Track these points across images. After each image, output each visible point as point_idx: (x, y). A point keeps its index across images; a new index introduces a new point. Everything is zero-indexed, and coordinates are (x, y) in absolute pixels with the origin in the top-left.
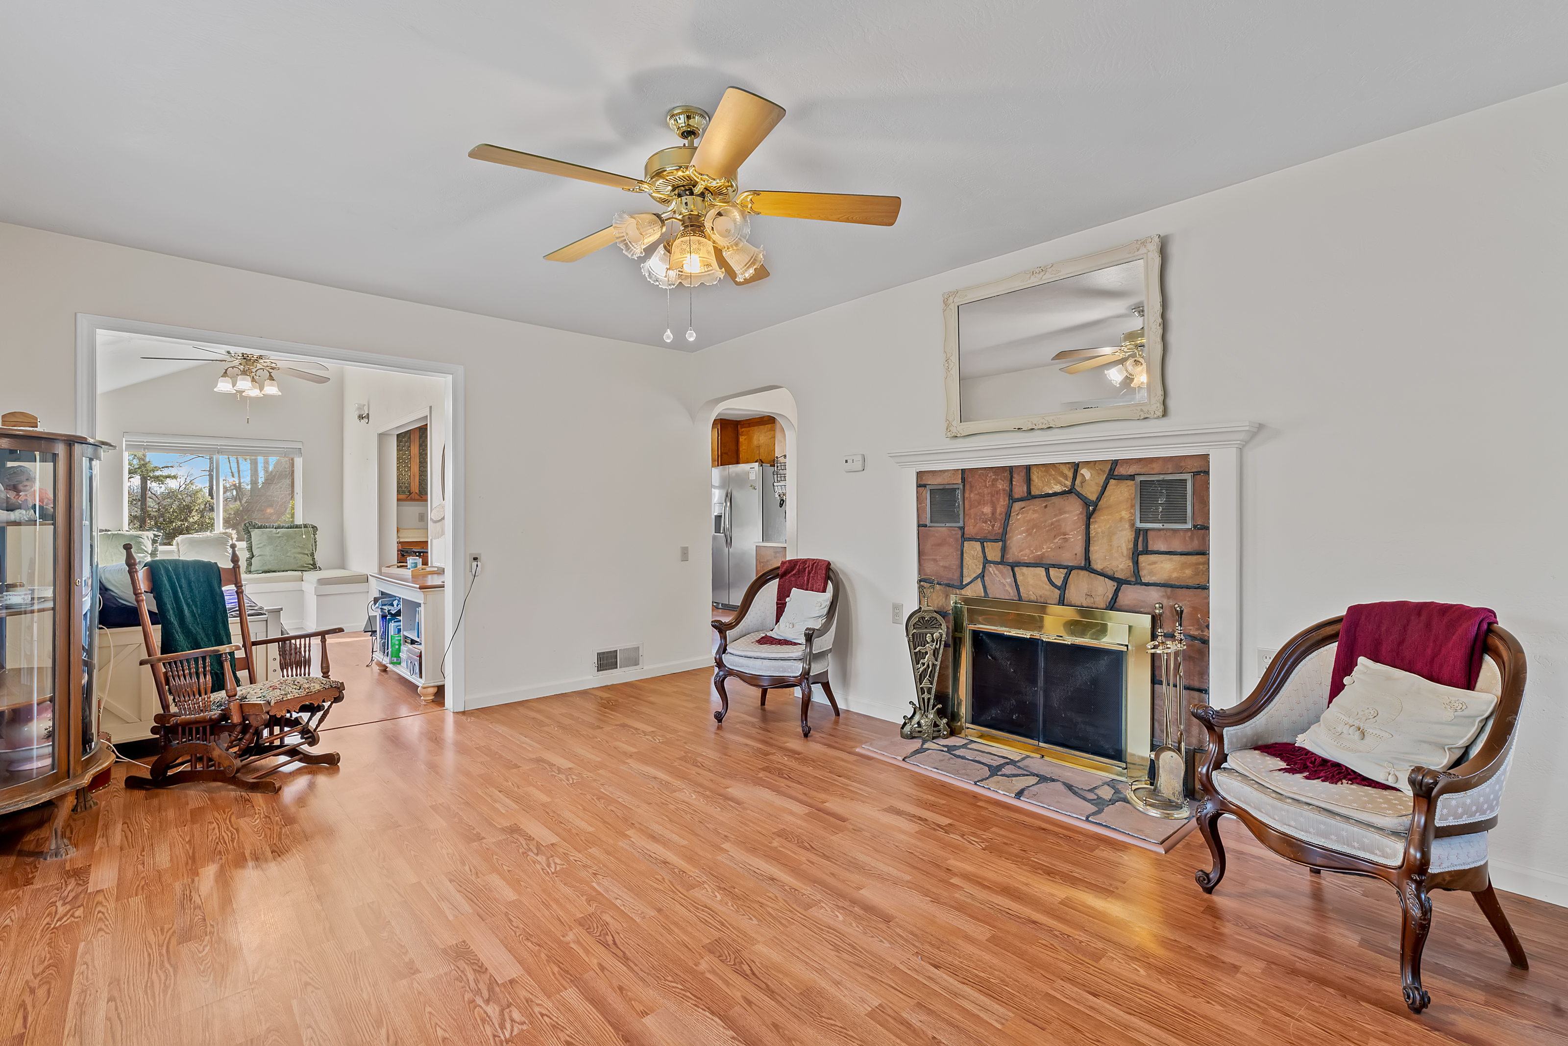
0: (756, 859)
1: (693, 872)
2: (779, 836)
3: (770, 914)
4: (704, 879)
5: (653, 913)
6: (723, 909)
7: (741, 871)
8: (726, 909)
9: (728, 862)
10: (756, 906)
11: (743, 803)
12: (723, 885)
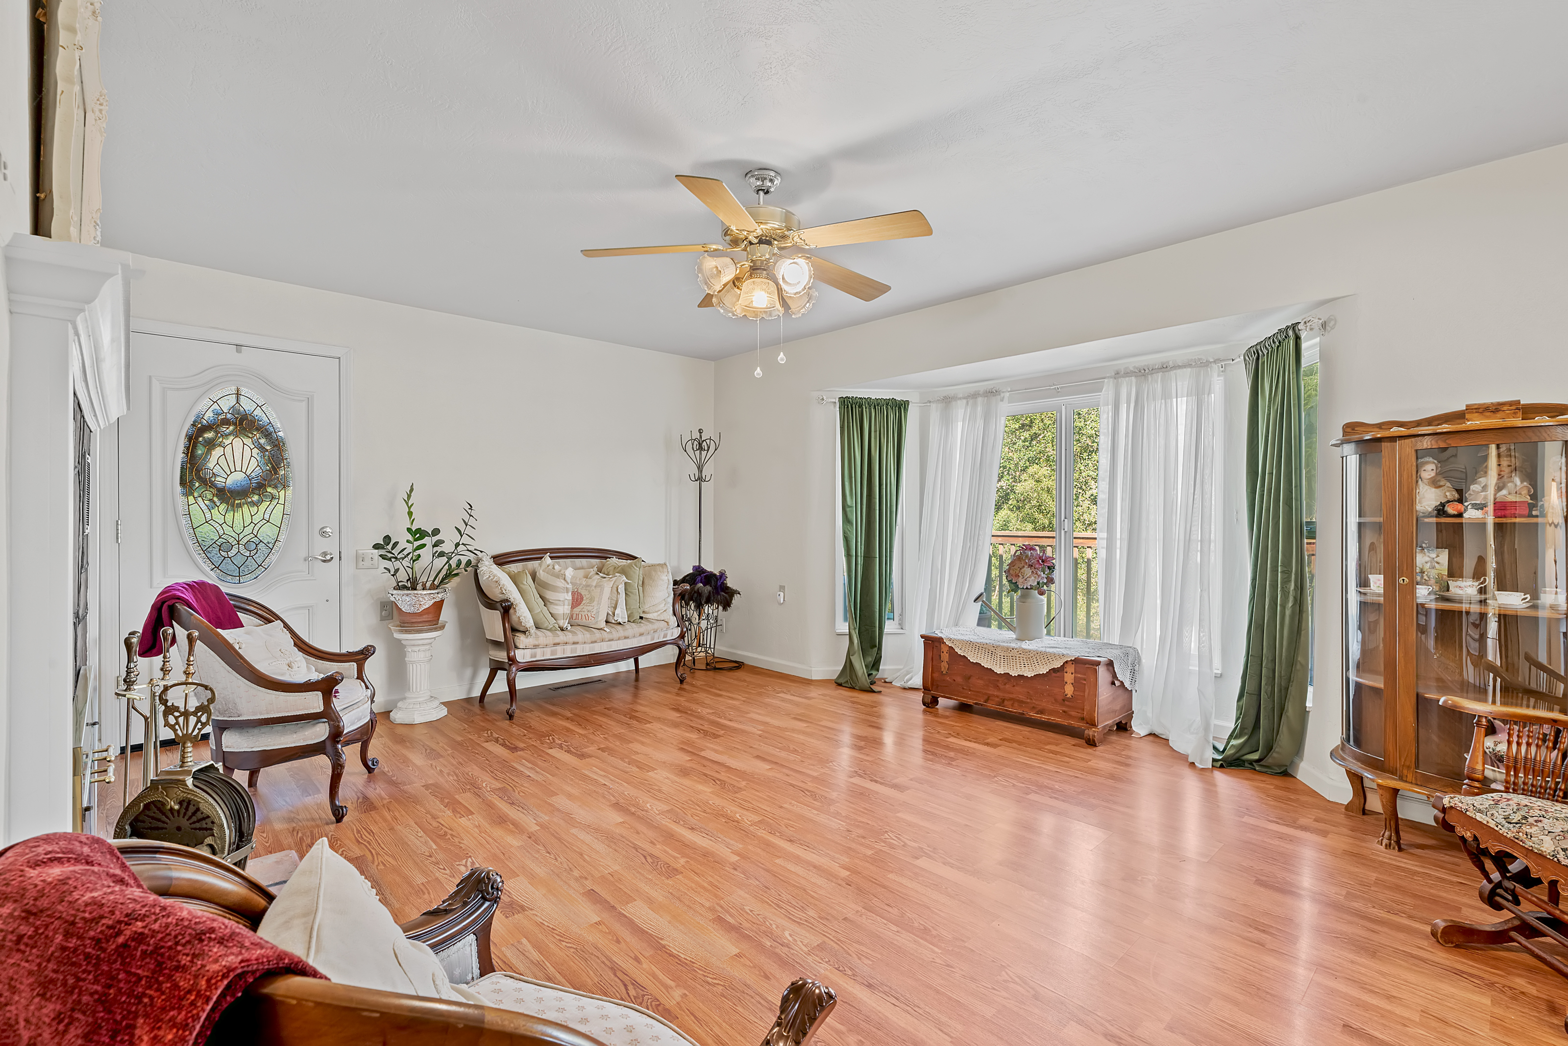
0: (704, 845)
1: (762, 833)
2: (676, 870)
3: (699, 807)
4: (751, 828)
5: (785, 806)
6: (733, 808)
7: (719, 835)
8: (731, 809)
9: (732, 842)
10: (708, 811)
11: (714, 920)
12: (735, 824)
